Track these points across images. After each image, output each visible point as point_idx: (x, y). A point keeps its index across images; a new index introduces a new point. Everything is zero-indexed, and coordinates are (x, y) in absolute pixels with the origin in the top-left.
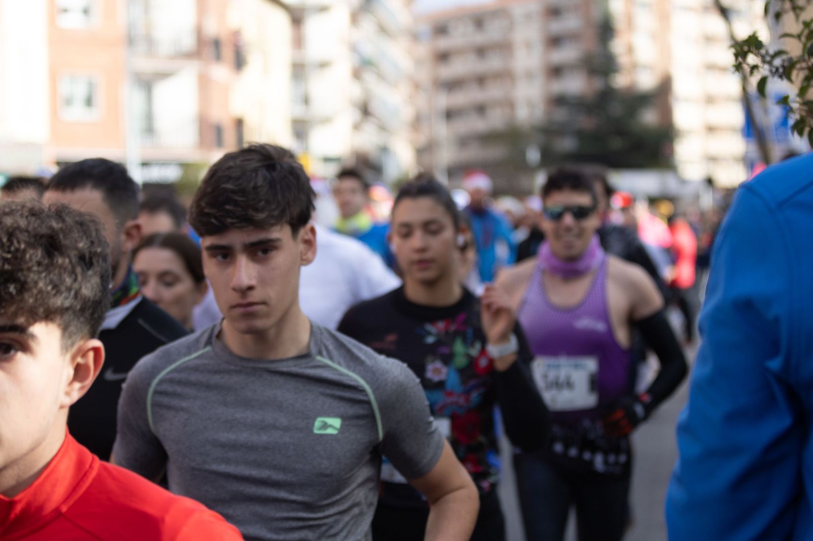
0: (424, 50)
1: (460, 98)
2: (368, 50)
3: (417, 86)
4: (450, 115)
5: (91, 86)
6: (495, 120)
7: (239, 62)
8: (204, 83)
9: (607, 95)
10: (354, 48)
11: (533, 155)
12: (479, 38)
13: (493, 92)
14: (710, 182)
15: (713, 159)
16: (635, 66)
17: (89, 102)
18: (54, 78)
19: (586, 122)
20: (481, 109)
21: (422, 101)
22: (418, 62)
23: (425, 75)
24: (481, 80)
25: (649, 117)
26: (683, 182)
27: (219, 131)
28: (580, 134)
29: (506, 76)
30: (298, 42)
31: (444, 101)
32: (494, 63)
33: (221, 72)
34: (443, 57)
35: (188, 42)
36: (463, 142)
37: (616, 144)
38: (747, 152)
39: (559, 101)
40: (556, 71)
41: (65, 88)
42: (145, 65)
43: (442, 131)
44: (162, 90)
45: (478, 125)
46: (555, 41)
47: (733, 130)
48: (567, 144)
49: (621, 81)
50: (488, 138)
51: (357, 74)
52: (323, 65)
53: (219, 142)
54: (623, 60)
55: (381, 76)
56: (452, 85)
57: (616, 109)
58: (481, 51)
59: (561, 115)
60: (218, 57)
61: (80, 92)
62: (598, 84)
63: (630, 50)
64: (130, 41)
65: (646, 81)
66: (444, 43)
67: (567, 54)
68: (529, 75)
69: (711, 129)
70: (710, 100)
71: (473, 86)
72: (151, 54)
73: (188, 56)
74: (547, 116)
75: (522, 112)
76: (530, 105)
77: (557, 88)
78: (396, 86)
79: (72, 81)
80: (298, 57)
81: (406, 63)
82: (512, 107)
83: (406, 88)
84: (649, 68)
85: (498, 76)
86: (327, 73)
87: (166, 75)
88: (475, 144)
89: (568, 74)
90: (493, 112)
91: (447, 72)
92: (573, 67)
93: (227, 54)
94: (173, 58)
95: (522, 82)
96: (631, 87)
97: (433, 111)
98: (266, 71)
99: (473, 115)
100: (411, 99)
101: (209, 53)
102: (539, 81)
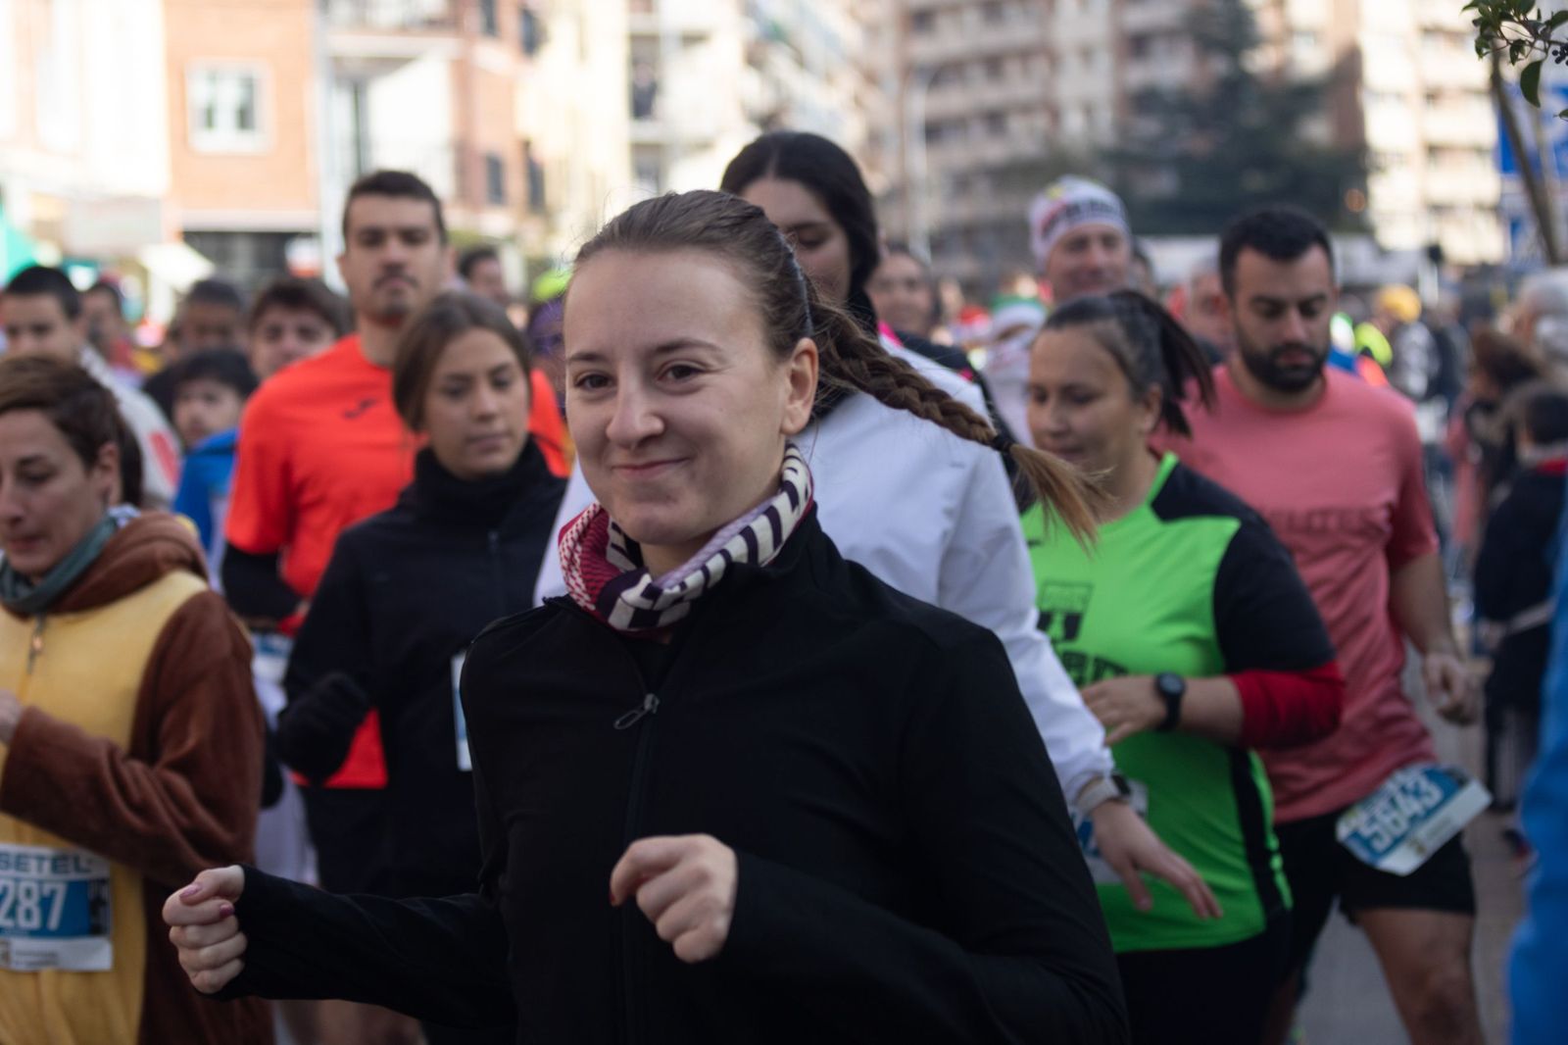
0: (882, 7)
1: (954, 100)
2: (776, 9)
3: (871, 78)
4: (934, 131)
5: (249, 85)
6: (1023, 139)
7: (532, 41)
8: (464, 76)
9: (1236, 87)
10: (748, 5)
13: (1018, 86)
14: (1434, 254)
15: (1438, 209)
16: (1289, 32)
17: (245, 118)
18: (178, 73)
19: (1197, 144)
20: (994, 120)
21: (880, 105)
22: (872, 30)
23: (885, 57)
24: (993, 64)
25: (1318, 130)
26: (1383, 253)
27: (495, 167)
28: (1184, 164)
29: (1042, 53)
31: (921, 105)
32: (1018, 31)
33: (496, 57)
36: (962, 183)
37: (1255, 182)
38: (1503, 195)
39: (1144, 101)
40: (1137, 45)
41: (199, 92)
42: (353, 45)
43: (921, 161)
44: (385, 95)
45: (994, 151)
47: (1479, 150)
48: (1162, 184)
49: (1261, 61)
51: (754, 60)
52: (692, 39)
53: (496, 193)
54: (1267, 21)
55: (801, 61)
56: (938, 75)
57: (1253, 117)
58: (993, 8)
59: (1149, 127)
60: (491, 27)
61: (229, 97)
62: (1219, 66)
64: (324, 2)
65: (1312, 60)
67: (1157, 11)
68: (1086, 54)
69: (1433, 150)
70: (1432, 96)
71: (977, 73)
72: (362, 23)
73: (433, 24)
74: (1122, 129)
75: (1074, 124)
76: (1088, 110)
77: (1138, 75)
78: (828, 78)
79: (213, 77)
80: (643, 24)
81: (850, 35)
82: (1055, 113)
83: (848, 83)
84: (1314, 34)
85: (1025, 54)
86: (701, 54)
87: (392, 63)
88: (983, 186)
89: (1159, 47)
90: (1017, 125)
91: (927, 49)
92: (1170, 34)
93: (509, 21)
94: (404, 29)
95: (1072, 64)
96: (1280, 72)
97: (902, 124)
98: (582, 53)
99: (978, 130)
100: (858, 102)
101: (473, 19)
102: (1104, 62)
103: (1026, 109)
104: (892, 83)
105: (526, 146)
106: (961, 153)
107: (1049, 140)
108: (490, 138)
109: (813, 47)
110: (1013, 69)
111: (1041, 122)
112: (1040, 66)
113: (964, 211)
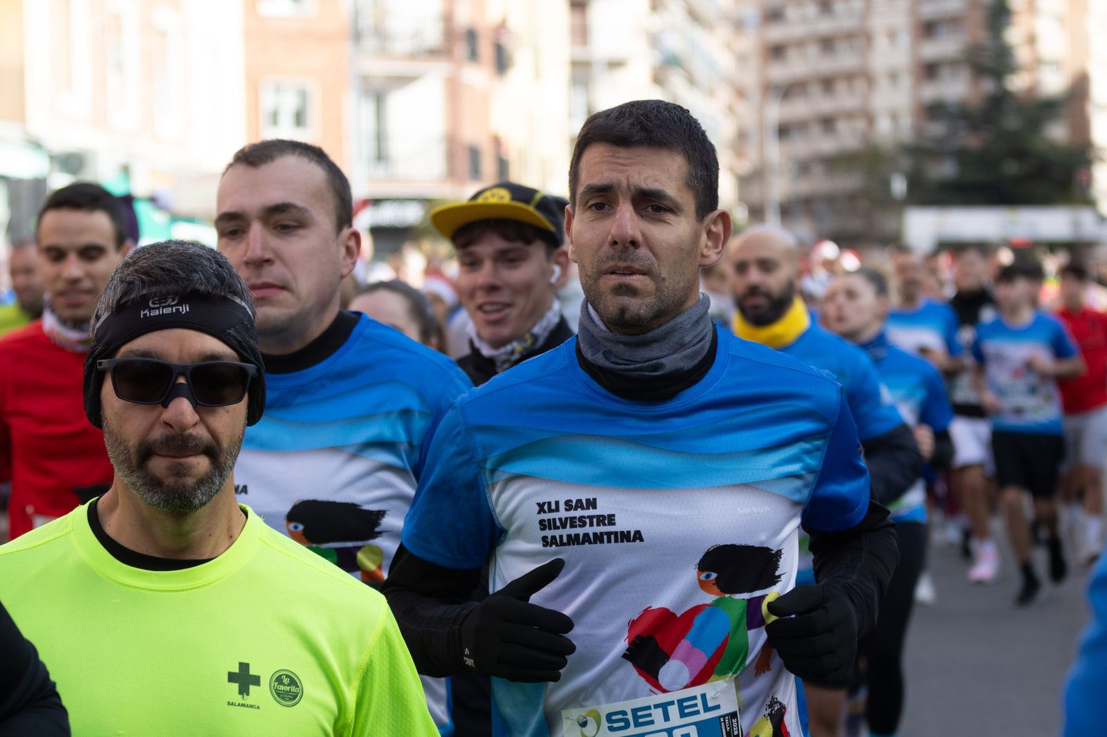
0: (749, 42)
1: (799, 109)
2: (674, 43)
3: (741, 93)
4: (784, 131)
5: (303, 95)
6: (847, 138)
7: (502, 64)
8: (454, 90)
9: (1000, 101)
10: (654, 40)
11: (899, 186)
12: (825, 26)
13: (844, 99)
16: (1038, 62)
17: (299, 119)
18: (254, 87)
19: (972, 141)
20: (828, 123)
21: (747, 113)
22: (742, 59)
23: (750, 78)
24: (827, 83)
25: (1057, 132)
26: (1103, 219)
27: (474, 154)
28: (962, 156)
29: (863, 76)
30: (582, 34)
31: (776, 112)
32: (845, 60)
33: (477, 76)
34: (776, 51)
35: (433, 35)
36: (803, 167)
37: (1012, 168)
39: (934, 110)
40: (930, 70)
41: (268, 100)
43: (775, 152)
44: (397, 102)
45: (826, 145)
46: (928, 29)
48: (945, 170)
49: (1017, 83)
50: (835, 162)
51: (658, 79)
52: (615, 65)
53: (475, 172)
54: (1022, 54)
55: (691, 81)
56: (788, 91)
57: (1012, 122)
58: (827, 43)
59: (937, 129)
60: (474, 55)
61: (289, 103)
62: (988, 86)
63: (1032, 40)
64: (357, 36)
65: (1053, 83)
66: (776, 33)
67: (945, 46)
68: (893, 76)
71: (816, 90)
72: (383, 52)
73: (433, 53)
74: (918, 131)
75: (884, 127)
76: (894, 117)
77: (931, 92)
78: (711, 93)
79: (278, 89)
80: (580, 53)
81: (725, 61)
82: (870, 119)
83: (724, 95)
84: (1056, 64)
85: (850, 77)
86: (620, 74)
87: (403, 80)
88: (818, 170)
89: (945, 72)
90: (842, 127)
91: (781, 72)
92: (954, 63)
93: (486, 50)
94: (413, 56)
95: (883, 85)
96: (1031, 90)
97: (761, 126)
98: (537, 74)
99: (816, 131)
100: (731, 109)
101: (461, 49)
102: (906, 82)
103: (850, 115)
104: (756, 96)
105: (497, 141)
106: (803, 146)
107: (866, 138)
108: (472, 133)
109: (700, 70)
110: (841, 87)
111: (860, 125)
112: (860, 85)
113: (805, 187)
